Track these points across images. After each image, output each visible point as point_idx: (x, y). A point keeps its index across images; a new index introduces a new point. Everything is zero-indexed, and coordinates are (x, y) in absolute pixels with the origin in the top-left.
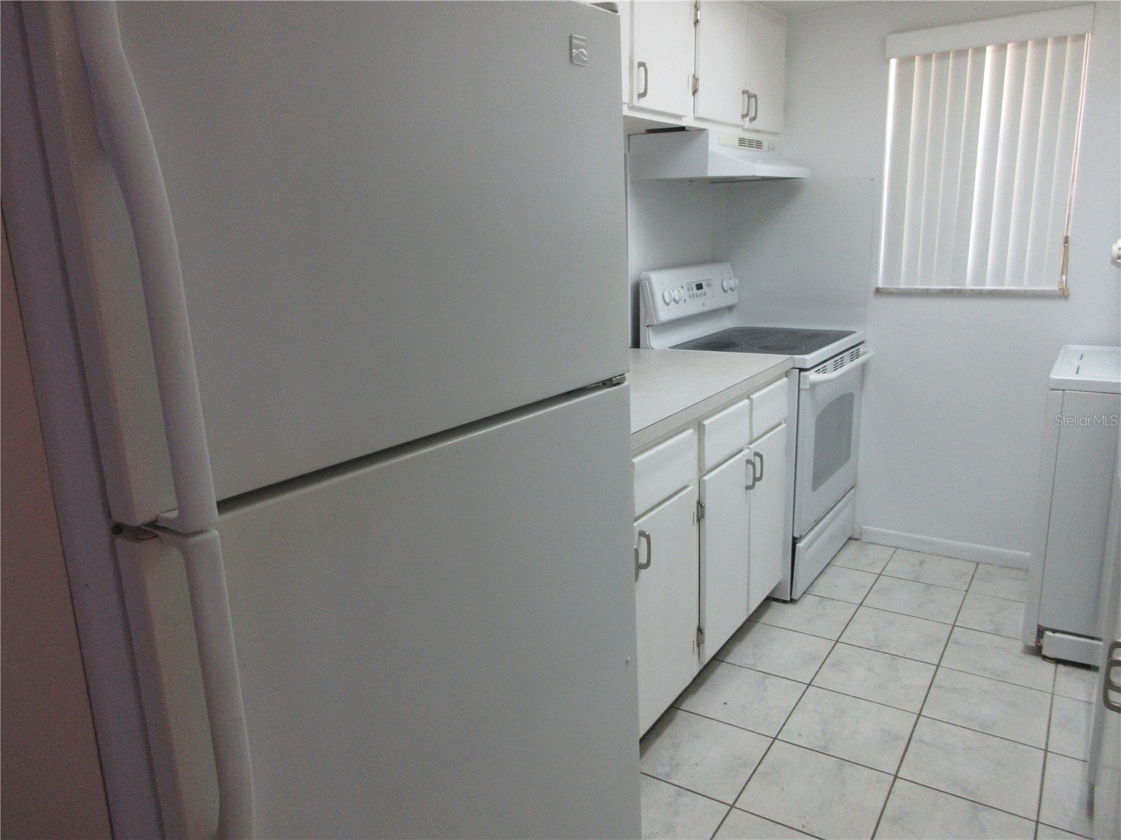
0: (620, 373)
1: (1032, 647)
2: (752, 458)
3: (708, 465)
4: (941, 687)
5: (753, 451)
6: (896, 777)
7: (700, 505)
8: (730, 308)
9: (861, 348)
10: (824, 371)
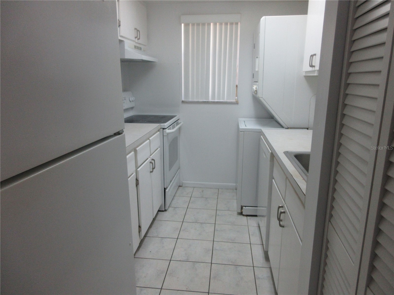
0: (122, 129)
1: (239, 213)
2: (151, 161)
3: (139, 164)
4: (217, 230)
5: (151, 159)
6: (211, 263)
7: (137, 180)
8: (132, 108)
9: (179, 121)
10: (170, 129)
